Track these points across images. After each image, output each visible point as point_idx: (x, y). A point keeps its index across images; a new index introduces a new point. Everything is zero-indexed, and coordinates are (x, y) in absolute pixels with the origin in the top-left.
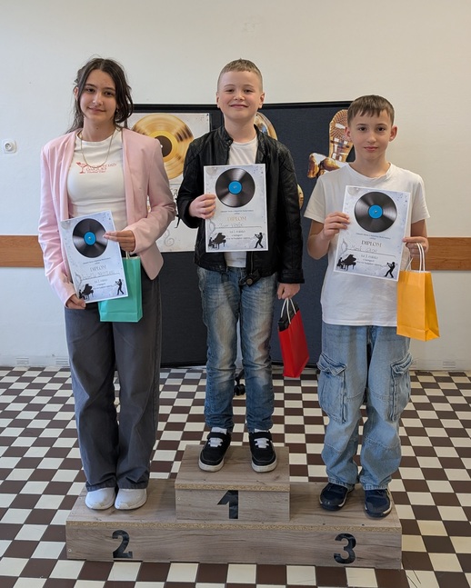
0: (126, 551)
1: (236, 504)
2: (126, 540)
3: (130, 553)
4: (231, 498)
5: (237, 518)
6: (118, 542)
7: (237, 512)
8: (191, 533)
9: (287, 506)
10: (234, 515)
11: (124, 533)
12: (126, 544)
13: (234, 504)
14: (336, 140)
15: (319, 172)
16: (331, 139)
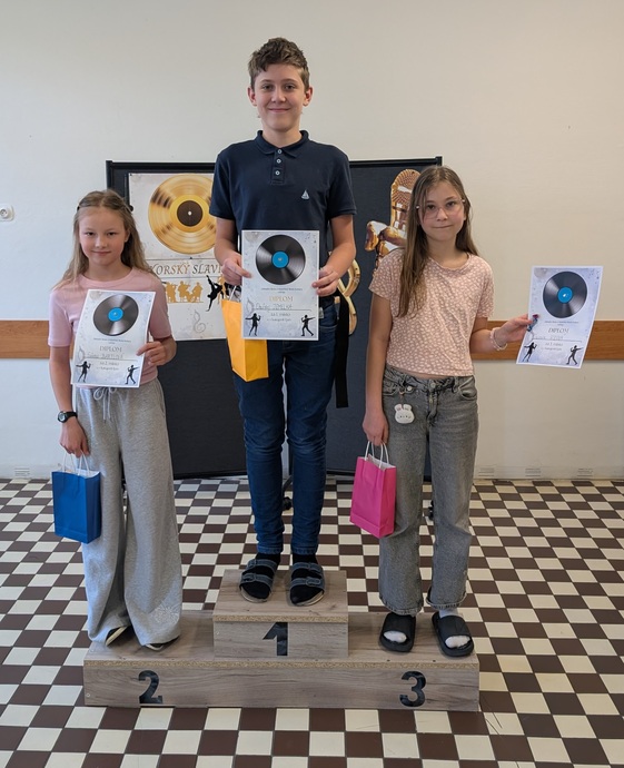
14: (399, 206)
15: (379, 244)
16: (392, 204)
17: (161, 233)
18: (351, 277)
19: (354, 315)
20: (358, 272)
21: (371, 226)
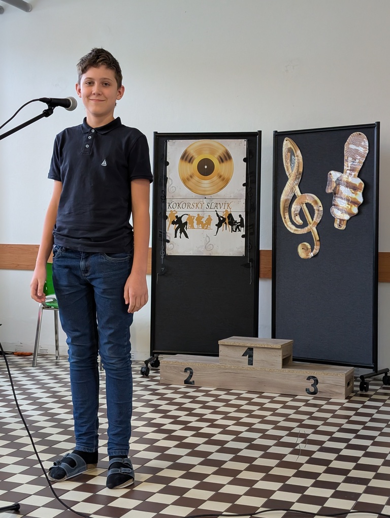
0: (191, 380)
1: (252, 356)
2: (192, 373)
3: (193, 381)
4: (249, 352)
5: (252, 365)
6: (187, 374)
7: (252, 361)
8: (226, 371)
9: (280, 360)
10: (251, 363)
11: (190, 369)
12: (191, 376)
14: (350, 159)
15: (336, 187)
16: (345, 158)
17: (186, 181)
18: (316, 212)
19: (318, 241)
20: (321, 209)
21: (331, 174)
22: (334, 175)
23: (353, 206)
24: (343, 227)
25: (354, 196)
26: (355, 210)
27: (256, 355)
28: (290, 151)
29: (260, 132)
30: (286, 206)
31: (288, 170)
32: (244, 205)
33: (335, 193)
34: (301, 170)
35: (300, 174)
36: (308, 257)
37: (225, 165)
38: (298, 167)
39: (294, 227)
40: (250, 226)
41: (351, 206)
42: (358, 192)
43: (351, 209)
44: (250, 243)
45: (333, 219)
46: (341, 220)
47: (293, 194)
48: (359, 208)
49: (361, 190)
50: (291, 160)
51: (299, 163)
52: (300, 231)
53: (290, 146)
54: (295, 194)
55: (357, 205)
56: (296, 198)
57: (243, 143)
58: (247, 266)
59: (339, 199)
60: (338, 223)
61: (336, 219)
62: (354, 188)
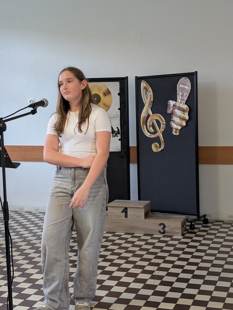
1: (127, 213)
4: (125, 210)
5: (127, 217)
7: (127, 215)
8: (112, 222)
9: (143, 214)
10: (126, 216)
13: (126, 213)
14: (181, 93)
15: (173, 110)
16: (178, 93)
18: (162, 125)
19: (163, 142)
20: (165, 123)
21: (169, 102)
22: (172, 103)
23: (183, 121)
24: (178, 134)
25: (183, 115)
26: (184, 124)
27: (129, 212)
28: (145, 88)
29: (127, 77)
30: (144, 121)
31: (144, 100)
32: (119, 121)
33: (172, 113)
34: (152, 100)
35: (151, 102)
36: (158, 151)
37: (107, 98)
38: (150, 98)
39: (149, 134)
40: (123, 133)
41: (182, 121)
42: (186, 113)
43: (182, 123)
44: (124, 144)
45: (171, 129)
46: (176, 129)
47: (148, 114)
48: (186, 123)
49: (187, 112)
50: (146, 94)
51: (150, 95)
52: (153, 136)
53: (145, 85)
54: (149, 114)
55: (185, 121)
56: (150, 116)
57: (117, 84)
58: (123, 157)
59: (175, 117)
60: (175, 131)
61: (173, 129)
62: (183, 111)
